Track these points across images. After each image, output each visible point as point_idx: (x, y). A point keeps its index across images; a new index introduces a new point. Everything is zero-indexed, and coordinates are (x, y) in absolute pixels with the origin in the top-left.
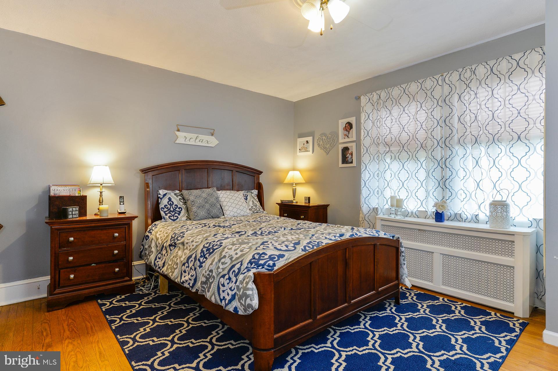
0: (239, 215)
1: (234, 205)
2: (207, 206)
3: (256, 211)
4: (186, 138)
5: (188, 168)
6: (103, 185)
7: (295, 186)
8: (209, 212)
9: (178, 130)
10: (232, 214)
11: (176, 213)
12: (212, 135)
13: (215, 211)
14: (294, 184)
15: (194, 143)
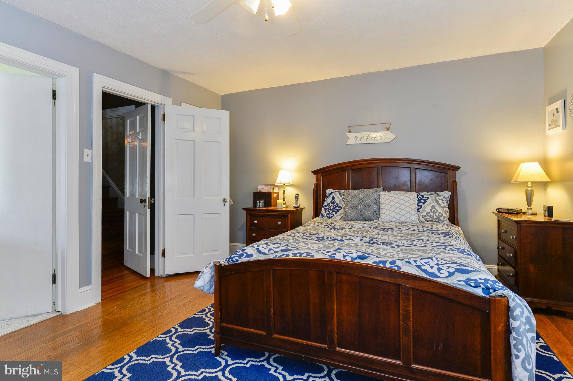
0: (398, 221)
1: (393, 209)
2: (361, 207)
3: (430, 219)
4: (357, 138)
5: (354, 167)
6: (285, 185)
7: (531, 187)
8: (360, 213)
9: (350, 132)
10: (388, 218)
11: (334, 211)
12: (388, 129)
13: (368, 213)
14: (530, 183)
15: (365, 142)
